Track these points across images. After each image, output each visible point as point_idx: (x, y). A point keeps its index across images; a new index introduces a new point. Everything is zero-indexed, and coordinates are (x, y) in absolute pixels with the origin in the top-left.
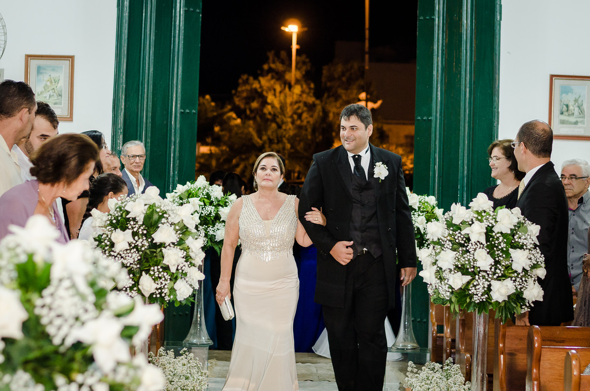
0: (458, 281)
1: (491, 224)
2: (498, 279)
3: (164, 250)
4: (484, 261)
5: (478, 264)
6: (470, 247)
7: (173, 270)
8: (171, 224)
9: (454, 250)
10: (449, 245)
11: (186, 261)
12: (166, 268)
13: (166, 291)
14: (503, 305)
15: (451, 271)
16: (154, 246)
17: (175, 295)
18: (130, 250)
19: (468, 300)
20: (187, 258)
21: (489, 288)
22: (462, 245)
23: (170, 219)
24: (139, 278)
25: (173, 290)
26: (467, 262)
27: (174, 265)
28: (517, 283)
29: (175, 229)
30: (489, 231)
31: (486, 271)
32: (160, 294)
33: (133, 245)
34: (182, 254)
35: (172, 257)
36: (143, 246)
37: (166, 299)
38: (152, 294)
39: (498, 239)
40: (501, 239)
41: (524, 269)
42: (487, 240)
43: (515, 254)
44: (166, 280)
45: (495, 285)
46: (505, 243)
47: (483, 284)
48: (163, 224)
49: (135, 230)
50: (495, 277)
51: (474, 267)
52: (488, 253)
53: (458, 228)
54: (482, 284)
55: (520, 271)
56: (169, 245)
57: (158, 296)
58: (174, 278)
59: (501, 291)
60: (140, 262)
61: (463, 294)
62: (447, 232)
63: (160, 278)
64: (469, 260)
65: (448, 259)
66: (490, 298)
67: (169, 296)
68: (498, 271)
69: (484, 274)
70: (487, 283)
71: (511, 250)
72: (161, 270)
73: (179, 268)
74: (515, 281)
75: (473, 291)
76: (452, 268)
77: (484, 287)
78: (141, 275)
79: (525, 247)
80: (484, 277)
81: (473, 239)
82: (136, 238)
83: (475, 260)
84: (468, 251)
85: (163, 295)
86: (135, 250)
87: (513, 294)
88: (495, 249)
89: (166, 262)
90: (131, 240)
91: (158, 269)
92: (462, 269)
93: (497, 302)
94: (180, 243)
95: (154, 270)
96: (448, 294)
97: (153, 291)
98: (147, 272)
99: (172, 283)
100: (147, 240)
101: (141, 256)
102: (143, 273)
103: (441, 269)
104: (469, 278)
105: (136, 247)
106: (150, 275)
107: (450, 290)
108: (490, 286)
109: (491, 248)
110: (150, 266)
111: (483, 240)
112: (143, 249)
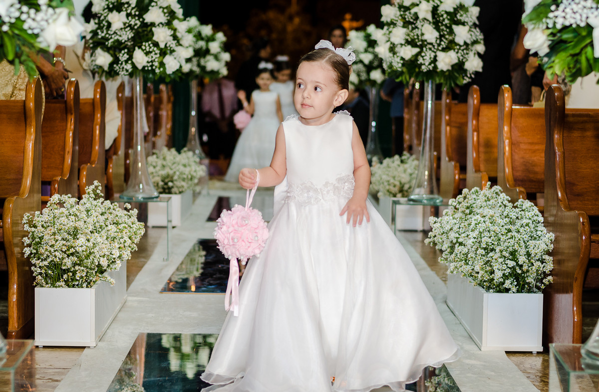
0: (408, 52)
1: (437, 4)
2: (444, 50)
3: (154, 29)
4: (430, 34)
5: (425, 37)
6: (419, 24)
7: (162, 46)
8: (160, 7)
9: (404, 27)
10: (400, 23)
11: (174, 40)
12: (156, 44)
13: (156, 64)
14: (447, 73)
15: (402, 45)
16: (144, 25)
17: (165, 69)
18: (125, 28)
19: (417, 70)
20: (175, 37)
21: (434, 60)
22: (410, 23)
23: (159, 3)
24: (133, 52)
25: (162, 64)
26: (416, 37)
27: (163, 42)
28: (459, 55)
29: (163, 11)
30: (435, 10)
31: (431, 44)
32: (152, 66)
33: (127, 25)
34: (170, 32)
35: (162, 35)
36: (136, 24)
37: (156, 72)
38: (144, 67)
39: (442, 16)
40: (445, 16)
41: (465, 43)
42: (433, 17)
43: (457, 29)
44: (156, 54)
45: (441, 55)
46: (448, 19)
47: (430, 55)
48: (153, 6)
49: (129, 11)
50: (440, 48)
51: (422, 41)
52: (434, 28)
53: (407, 9)
54: (428, 55)
55: (462, 43)
56: (158, 25)
57: (150, 68)
58: (163, 53)
59: (446, 61)
60: (133, 39)
61: (412, 65)
62: (398, 13)
63: (151, 52)
64: (417, 35)
65: (399, 34)
66: (435, 67)
67: (159, 68)
68: (442, 43)
69: (431, 46)
70: (433, 55)
71: (454, 27)
72: (151, 45)
73: (168, 45)
74: (457, 53)
75: (421, 61)
76: (403, 42)
77: (431, 58)
78: (134, 50)
79: (466, 24)
80: (430, 49)
81: (421, 16)
82: (130, 18)
83: (422, 34)
84: (417, 27)
85: (154, 67)
86: (129, 28)
87: (456, 64)
88: (440, 24)
89: (155, 38)
90: (125, 20)
91: (149, 45)
92: (411, 43)
93: (442, 71)
94: (169, 24)
95: (145, 46)
96: (400, 65)
97: (145, 64)
98: (140, 47)
99: (161, 58)
100: (139, 19)
101: (134, 33)
102: (136, 48)
103: (394, 44)
104: (417, 50)
105: (130, 25)
106: (143, 50)
107: (402, 62)
108: (436, 56)
109: (436, 23)
110: (142, 43)
111: (430, 17)
112: (136, 27)
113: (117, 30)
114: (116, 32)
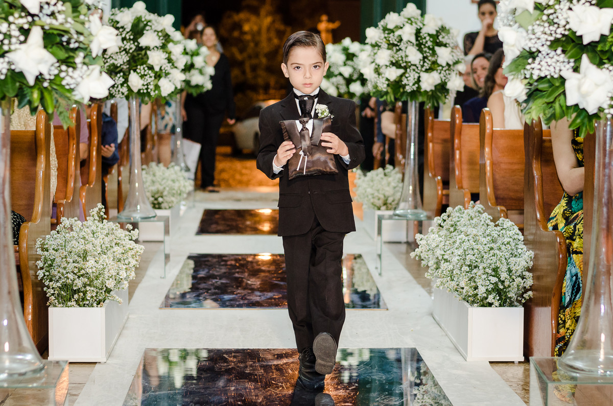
0: (393, 74)
1: (420, 26)
2: (427, 71)
3: (148, 52)
4: (414, 56)
5: (409, 59)
6: (402, 46)
7: (157, 69)
8: (155, 31)
9: (388, 49)
10: (385, 45)
11: (169, 63)
12: (151, 68)
13: (151, 87)
14: (430, 93)
15: (387, 66)
16: (139, 49)
17: (160, 91)
18: (120, 52)
19: (402, 90)
20: (170, 60)
21: (418, 81)
22: (394, 45)
23: (153, 27)
24: (129, 75)
25: (157, 87)
26: (400, 59)
27: (158, 65)
28: (442, 75)
29: (158, 34)
30: (418, 32)
31: (415, 65)
32: (147, 89)
33: (122, 49)
34: (165, 55)
35: (156, 59)
36: (131, 49)
37: (151, 94)
38: (139, 90)
39: (425, 38)
40: (428, 38)
41: (448, 64)
42: (417, 40)
43: (440, 50)
44: (151, 77)
45: (425, 76)
46: (431, 41)
47: (414, 76)
48: (147, 30)
49: (123, 36)
50: (423, 69)
51: (406, 62)
52: (418, 50)
53: (392, 31)
54: (412, 76)
55: (444, 64)
56: (153, 48)
57: (145, 91)
58: (158, 76)
59: (429, 82)
60: (129, 62)
61: (397, 85)
62: (383, 36)
63: (146, 75)
64: (402, 57)
65: (384, 56)
66: (419, 88)
67: (154, 91)
68: (425, 64)
69: (414, 67)
70: (417, 76)
71: (437, 48)
72: (146, 68)
73: (162, 68)
74: (440, 73)
75: (405, 81)
76: (388, 64)
77: (414, 79)
78: (130, 73)
79: (447, 45)
80: (414, 70)
81: (405, 38)
82: (125, 42)
83: (407, 56)
84: (400, 49)
85: (149, 90)
86: (124, 52)
87: (439, 85)
88: (423, 46)
89: (150, 62)
90: (121, 44)
91: (144, 68)
92: (396, 64)
93: (426, 92)
94: (163, 47)
95: (140, 69)
96: (385, 86)
97: (140, 87)
98: (135, 71)
99: (157, 80)
100: (134, 43)
101: (129, 57)
102: (132, 71)
103: (379, 66)
104: (401, 71)
105: (125, 50)
106: (138, 73)
107: (387, 82)
108: (419, 77)
109: (420, 46)
110: (137, 66)
111: (413, 39)
112: (131, 51)
113: (112, 54)
114: (112, 56)
